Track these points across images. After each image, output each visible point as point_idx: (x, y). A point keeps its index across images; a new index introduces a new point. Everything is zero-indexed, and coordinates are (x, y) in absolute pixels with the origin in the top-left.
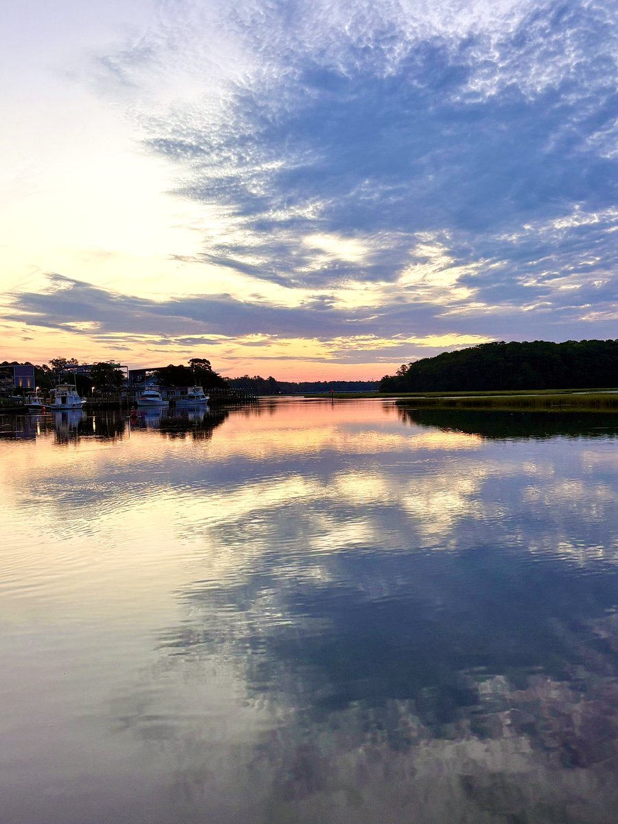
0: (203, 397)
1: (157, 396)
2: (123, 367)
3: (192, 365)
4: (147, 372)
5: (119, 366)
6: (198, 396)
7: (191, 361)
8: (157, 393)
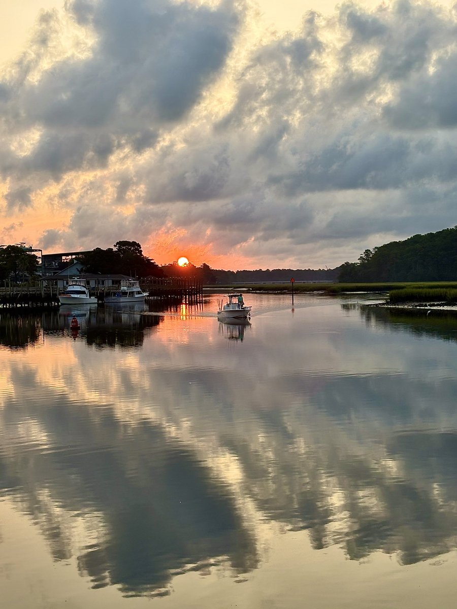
0: (139, 293)
1: (83, 293)
2: (36, 250)
3: (119, 250)
4: (64, 258)
5: (31, 250)
6: (133, 293)
7: (117, 243)
8: (84, 289)
